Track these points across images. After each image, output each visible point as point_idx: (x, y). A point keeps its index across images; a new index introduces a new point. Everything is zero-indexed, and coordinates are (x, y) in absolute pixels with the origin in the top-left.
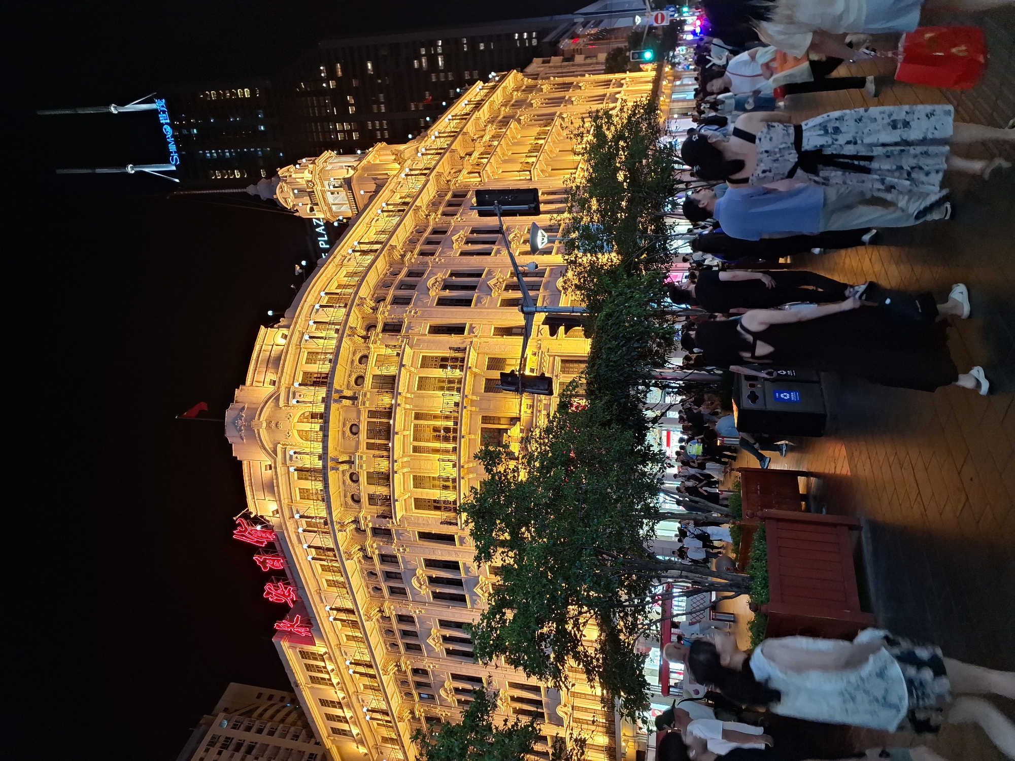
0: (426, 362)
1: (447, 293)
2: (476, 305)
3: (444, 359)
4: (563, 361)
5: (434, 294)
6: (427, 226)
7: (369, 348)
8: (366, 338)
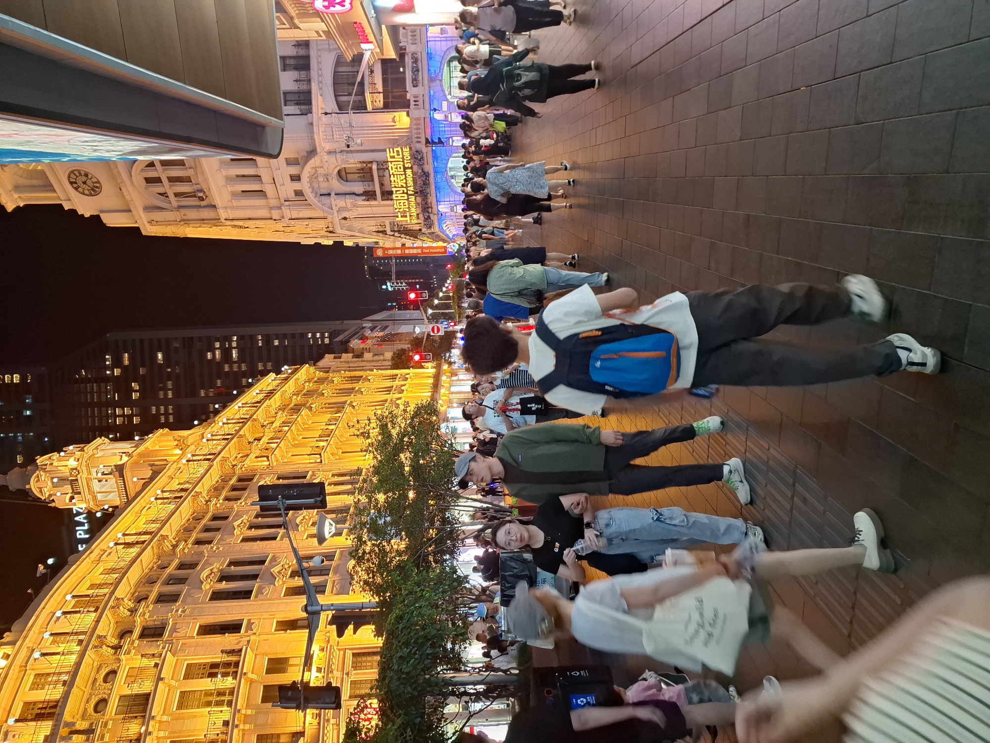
0: (191, 672)
1: (224, 585)
2: (256, 597)
3: (214, 666)
4: (354, 655)
5: (208, 587)
6: (206, 513)
7: (119, 660)
8: (117, 648)
